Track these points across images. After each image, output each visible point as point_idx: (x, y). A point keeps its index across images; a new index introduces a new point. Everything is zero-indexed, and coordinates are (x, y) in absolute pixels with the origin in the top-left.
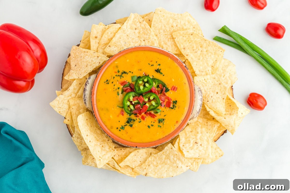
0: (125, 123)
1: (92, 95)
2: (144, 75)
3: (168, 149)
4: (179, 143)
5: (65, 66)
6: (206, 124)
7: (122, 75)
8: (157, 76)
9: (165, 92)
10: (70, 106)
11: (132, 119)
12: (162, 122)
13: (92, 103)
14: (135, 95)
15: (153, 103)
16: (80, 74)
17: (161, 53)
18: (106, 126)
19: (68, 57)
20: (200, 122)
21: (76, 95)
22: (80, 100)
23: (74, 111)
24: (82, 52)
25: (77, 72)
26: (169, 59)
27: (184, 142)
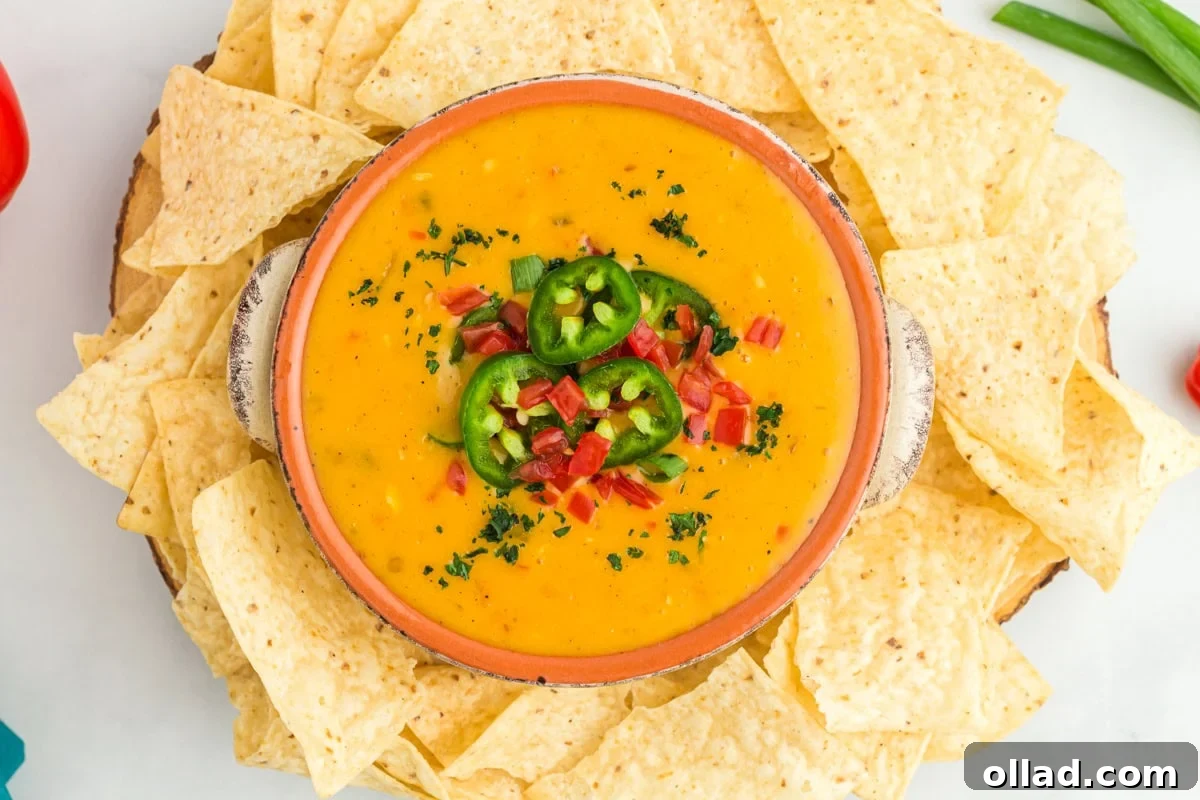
0: (474, 541)
1: (278, 373)
2: (583, 249)
3: (731, 681)
4: (790, 646)
5: (132, 182)
6: (950, 525)
7: (454, 251)
8: (664, 256)
9: (712, 351)
10: (155, 427)
11: (515, 517)
12: (692, 533)
13: (275, 420)
14: (530, 371)
15: (641, 419)
16: (212, 238)
17: (689, 121)
18: (361, 556)
19: (150, 131)
20: (914, 516)
21: (192, 361)
22: (213, 392)
23: (179, 455)
24: (222, 108)
25: (194, 226)
26: (738, 153)
27: (821, 643)
